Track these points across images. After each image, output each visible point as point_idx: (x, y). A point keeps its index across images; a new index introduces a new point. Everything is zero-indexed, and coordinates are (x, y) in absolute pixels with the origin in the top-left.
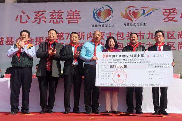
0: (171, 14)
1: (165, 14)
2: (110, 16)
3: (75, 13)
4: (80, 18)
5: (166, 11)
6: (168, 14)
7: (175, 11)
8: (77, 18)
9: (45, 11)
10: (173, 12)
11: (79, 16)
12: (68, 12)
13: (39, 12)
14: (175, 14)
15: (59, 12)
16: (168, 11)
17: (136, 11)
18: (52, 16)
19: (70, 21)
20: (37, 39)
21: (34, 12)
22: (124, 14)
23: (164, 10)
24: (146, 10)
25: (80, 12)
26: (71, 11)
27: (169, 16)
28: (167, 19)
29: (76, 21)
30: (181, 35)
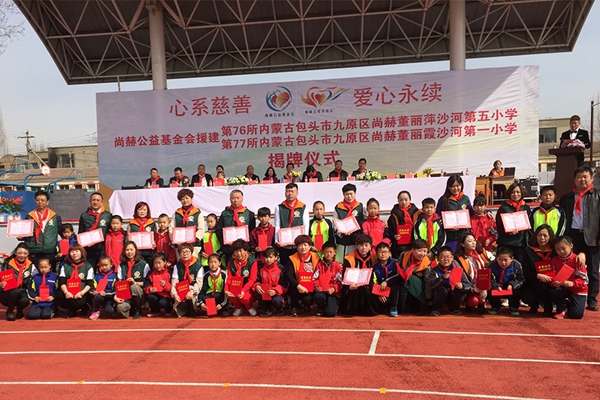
0: (365, 95)
1: (356, 96)
2: (289, 101)
3: (243, 99)
4: (250, 106)
5: (358, 92)
6: (360, 95)
7: (369, 92)
8: (246, 106)
9: (205, 98)
11: (249, 103)
12: (234, 99)
13: (198, 100)
14: (369, 95)
15: (223, 99)
17: (320, 94)
18: (216, 105)
19: (238, 111)
20: (198, 135)
21: (192, 101)
22: (306, 98)
23: (356, 90)
24: (333, 92)
25: (249, 98)
26: (239, 96)
27: (362, 98)
28: (359, 103)
29: (246, 110)
30: (377, 123)
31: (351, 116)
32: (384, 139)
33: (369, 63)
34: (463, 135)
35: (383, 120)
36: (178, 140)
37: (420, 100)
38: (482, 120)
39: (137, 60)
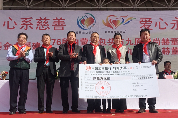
0: (147, 23)
1: (141, 23)
2: (93, 24)
3: (60, 20)
4: (65, 25)
5: (142, 20)
6: (144, 23)
7: (150, 21)
8: (62, 25)
9: (32, 18)
10: (149, 21)
11: (64, 23)
12: (53, 19)
13: (26, 19)
14: (150, 23)
15: (45, 19)
16: (144, 20)
17: (116, 20)
18: (39, 23)
19: (56, 28)
21: (21, 19)
22: (106, 22)
23: (140, 19)
24: (125, 19)
25: (65, 19)
26: (57, 18)
27: (146, 25)
29: (62, 28)
35: (161, 40)
36: (8, 46)
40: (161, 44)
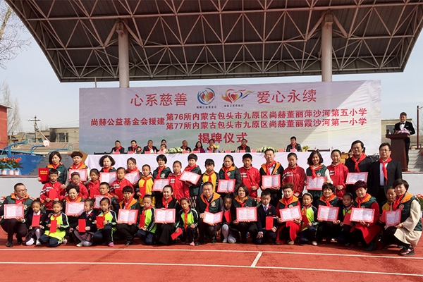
0: (265, 96)
1: (259, 96)
2: (213, 98)
3: (182, 96)
4: (187, 101)
7: (268, 94)
8: (184, 100)
9: (156, 94)
11: (186, 98)
12: (175, 95)
13: (150, 95)
15: (168, 95)
16: (262, 94)
17: (235, 94)
18: (163, 99)
19: (178, 104)
20: (150, 119)
21: (147, 96)
22: (224, 96)
23: (258, 92)
24: (243, 93)
25: (186, 95)
26: (179, 94)
27: (263, 98)
28: (261, 101)
29: (183, 103)
30: (273, 115)
31: (255, 110)
32: (277, 126)
33: (268, 75)
34: (330, 125)
35: (277, 113)
36: (136, 122)
37: (302, 101)
38: (343, 115)
39: (110, 67)
40: (277, 117)
